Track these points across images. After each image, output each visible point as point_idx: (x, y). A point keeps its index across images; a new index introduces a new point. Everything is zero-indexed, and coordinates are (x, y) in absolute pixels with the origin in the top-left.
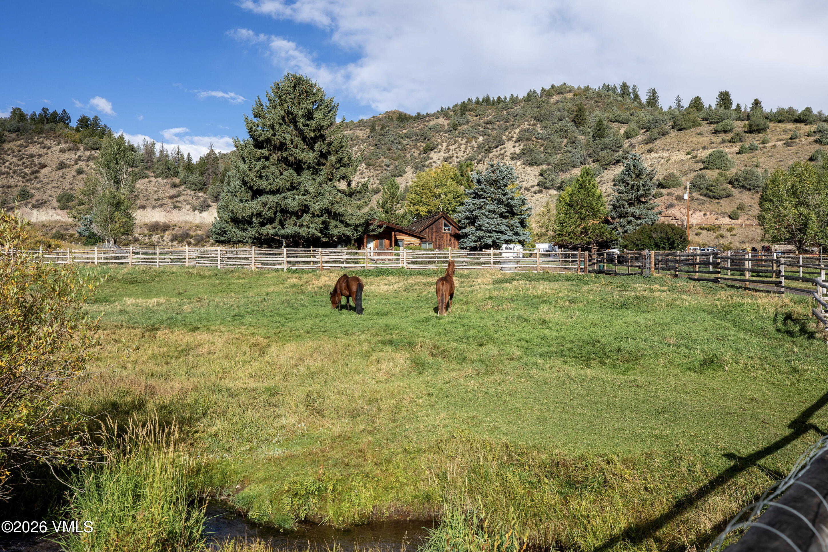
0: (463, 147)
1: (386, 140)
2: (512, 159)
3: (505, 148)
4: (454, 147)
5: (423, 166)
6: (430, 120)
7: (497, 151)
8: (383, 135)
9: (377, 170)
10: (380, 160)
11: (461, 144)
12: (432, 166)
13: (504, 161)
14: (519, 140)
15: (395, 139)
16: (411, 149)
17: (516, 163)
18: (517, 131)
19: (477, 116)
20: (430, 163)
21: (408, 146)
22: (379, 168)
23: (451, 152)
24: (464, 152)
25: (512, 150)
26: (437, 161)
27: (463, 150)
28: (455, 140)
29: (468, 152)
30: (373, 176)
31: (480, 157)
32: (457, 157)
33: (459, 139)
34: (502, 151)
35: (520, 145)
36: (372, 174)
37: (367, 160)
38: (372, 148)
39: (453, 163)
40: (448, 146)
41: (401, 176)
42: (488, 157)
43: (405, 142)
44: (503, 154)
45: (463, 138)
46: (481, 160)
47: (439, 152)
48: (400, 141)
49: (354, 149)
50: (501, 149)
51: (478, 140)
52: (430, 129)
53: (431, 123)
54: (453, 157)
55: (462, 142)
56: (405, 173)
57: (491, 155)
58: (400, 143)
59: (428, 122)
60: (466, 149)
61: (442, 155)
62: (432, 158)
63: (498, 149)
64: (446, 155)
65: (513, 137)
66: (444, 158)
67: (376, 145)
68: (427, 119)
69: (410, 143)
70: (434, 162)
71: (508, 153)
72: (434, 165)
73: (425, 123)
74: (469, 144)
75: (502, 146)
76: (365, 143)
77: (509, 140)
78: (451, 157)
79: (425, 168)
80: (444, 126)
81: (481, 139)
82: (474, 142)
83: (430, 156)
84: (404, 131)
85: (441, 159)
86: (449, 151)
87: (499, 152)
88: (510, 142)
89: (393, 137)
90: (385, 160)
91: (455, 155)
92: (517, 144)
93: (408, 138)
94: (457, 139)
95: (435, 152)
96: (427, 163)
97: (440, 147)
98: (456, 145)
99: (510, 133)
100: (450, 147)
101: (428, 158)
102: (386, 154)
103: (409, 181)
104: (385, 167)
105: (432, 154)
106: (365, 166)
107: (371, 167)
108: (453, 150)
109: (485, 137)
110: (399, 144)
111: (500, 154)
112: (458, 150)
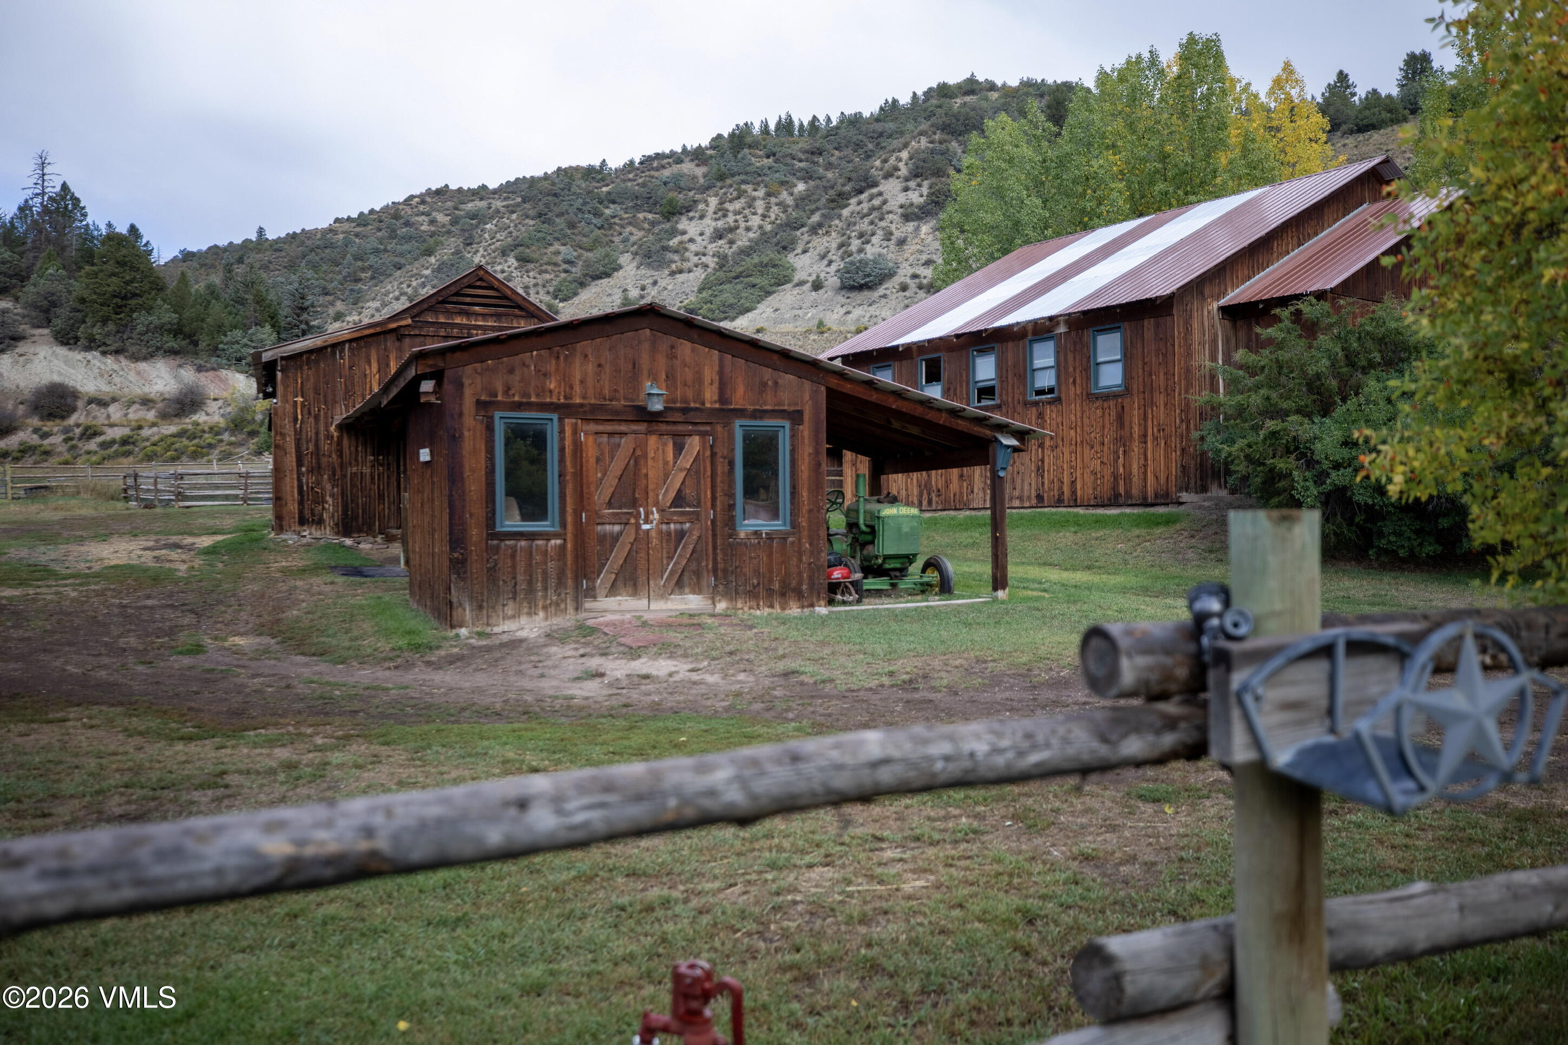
0: (760, 206)
1: (564, 206)
2: (907, 218)
3: (880, 194)
4: (737, 205)
5: (665, 248)
6: (663, 167)
7: (860, 203)
8: (555, 195)
9: (546, 272)
10: (551, 249)
11: (754, 199)
12: (686, 249)
13: (883, 224)
14: (916, 174)
15: (585, 203)
16: (622, 227)
17: (917, 229)
18: (905, 155)
19: (768, 157)
20: (681, 243)
21: (617, 220)
22: (549, 268)
23: (731, 219)
24: (764, 216)
25: (902, 198)
26: (699, 239)
27: (760, 211)
28: (738, 190)
29: (773, 217)
30: (536, 285)
31: (816, 218)
32: (748, 229)
33: (748, 188)
34: (876, 202)
35: (919, 185)
36: (533, 281)
37: (521, 249)
38: (531, 222)
39: (739, 243)
40: (721, 203)
41: (608, 275)
42: (839, 217)
43: (607, 212)
44: (880, 208)
45: (758, 184)
46: (820, 225)
47: (702, 217)
48: (595, 209)
49: (488, 226)
50: (871, 198)
51: (796, 190)
52: (665, 183)
53: (666, 173)
54: (737, 228)
55: (756, 194)
56: (619, 268)
57: (845, 212)
58: (597, 214)
59: (657, 169)
60: (768, 208)
61: (709, 224)
62: (684, 233)
63: (863, 197)
64: (720, 224)
65: (897, 169)
66: (716, 230)
67: (540, 215)
68: (655, 164)
69: (621, 213)
70: (691, 240)
71: (893, 205)
72: (693, 247)
73: (652, 173)
74: (773, 200)
75: (875, 191)
76: (513, 212)
77: (888, 176)
78: (732, 230)
79: (670, 256)
80: (694, 178)
81: (801, 187)
82: (784, 195)
83: (680, 226)
84: (604, 189)
85: (708, 232)
86: (725, 216)
87: (865, 206)
88: (891, 180)
89: (580, 201)
90: (562, 248)
91: (743, 225)
92: (912, 184)
93: (614, 202)
94: (743, 187)
95: (691, 219)
96: (674, 242)
97: (701, 206)
98: (743, 200)
99: (885, 161)
100: (727, 205)
101: (674, 232)
102: (565, 236)
103: (630, 287)
104: (565, 266)
105: (683, 224)
106: (516, 264)
107: (531, 266)
108: (737, 213)
109: (812, 183)
110: (594, 215)
111: (873, 209)
112: (747, 211)
